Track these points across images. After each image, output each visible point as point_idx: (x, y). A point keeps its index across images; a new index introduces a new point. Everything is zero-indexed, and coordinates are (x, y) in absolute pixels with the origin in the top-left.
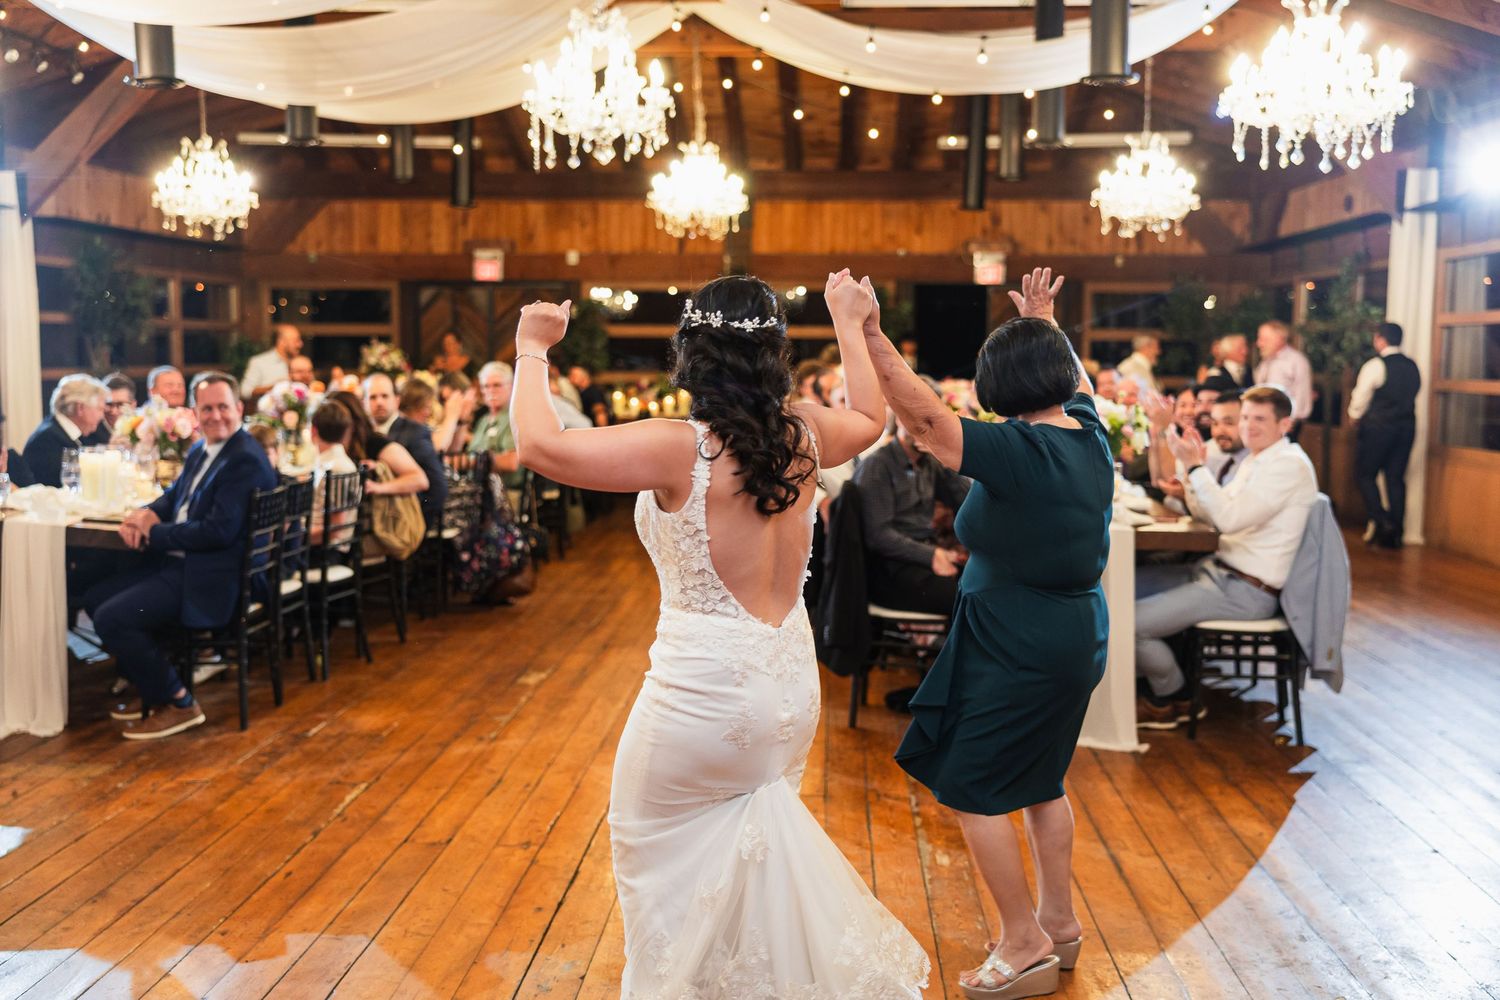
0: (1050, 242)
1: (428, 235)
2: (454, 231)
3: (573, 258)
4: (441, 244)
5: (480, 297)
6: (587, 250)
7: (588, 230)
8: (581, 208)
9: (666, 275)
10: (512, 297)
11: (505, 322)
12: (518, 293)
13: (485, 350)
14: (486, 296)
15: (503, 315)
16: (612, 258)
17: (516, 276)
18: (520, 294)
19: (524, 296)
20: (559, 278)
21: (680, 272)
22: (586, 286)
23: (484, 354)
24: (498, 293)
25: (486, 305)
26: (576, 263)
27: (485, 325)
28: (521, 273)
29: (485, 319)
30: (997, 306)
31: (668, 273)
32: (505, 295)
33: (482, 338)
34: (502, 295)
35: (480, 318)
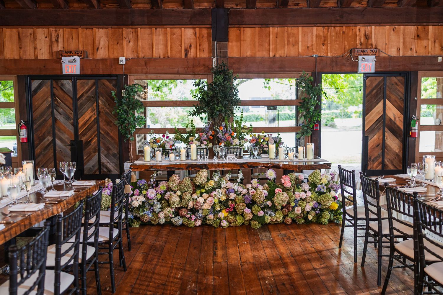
0: (398, 50)
1: (35, 48)
2: (51, 46)
3: (122, 60)
4: (44, 54)
5: (68, 84)
6: (131, 56)
7: (131, 44)
8: (127, 32)
9: (178, 70)
10: (87, 84)
11: (83, 99)
12: (91, 82)
13: (72, 116)
14: (71, 84)
15: (82, 95)
16: (146, 61)
17: (89, 72)
18: (92, 82)
19: (94, 84)
20: (114, 73)
21: (186, 68)
22: (131, 77)
23: (71, 119)
24: (79, 82)
25: (71, 89)
26: (124, 63)
27: (71, 101)
28: (92, 70)
29: (71, 98)
30: (369, 86)
31: (179, 69)
32: (83, 83)
33: (70, 109)
34: (81, 83)
35: (68, 97)
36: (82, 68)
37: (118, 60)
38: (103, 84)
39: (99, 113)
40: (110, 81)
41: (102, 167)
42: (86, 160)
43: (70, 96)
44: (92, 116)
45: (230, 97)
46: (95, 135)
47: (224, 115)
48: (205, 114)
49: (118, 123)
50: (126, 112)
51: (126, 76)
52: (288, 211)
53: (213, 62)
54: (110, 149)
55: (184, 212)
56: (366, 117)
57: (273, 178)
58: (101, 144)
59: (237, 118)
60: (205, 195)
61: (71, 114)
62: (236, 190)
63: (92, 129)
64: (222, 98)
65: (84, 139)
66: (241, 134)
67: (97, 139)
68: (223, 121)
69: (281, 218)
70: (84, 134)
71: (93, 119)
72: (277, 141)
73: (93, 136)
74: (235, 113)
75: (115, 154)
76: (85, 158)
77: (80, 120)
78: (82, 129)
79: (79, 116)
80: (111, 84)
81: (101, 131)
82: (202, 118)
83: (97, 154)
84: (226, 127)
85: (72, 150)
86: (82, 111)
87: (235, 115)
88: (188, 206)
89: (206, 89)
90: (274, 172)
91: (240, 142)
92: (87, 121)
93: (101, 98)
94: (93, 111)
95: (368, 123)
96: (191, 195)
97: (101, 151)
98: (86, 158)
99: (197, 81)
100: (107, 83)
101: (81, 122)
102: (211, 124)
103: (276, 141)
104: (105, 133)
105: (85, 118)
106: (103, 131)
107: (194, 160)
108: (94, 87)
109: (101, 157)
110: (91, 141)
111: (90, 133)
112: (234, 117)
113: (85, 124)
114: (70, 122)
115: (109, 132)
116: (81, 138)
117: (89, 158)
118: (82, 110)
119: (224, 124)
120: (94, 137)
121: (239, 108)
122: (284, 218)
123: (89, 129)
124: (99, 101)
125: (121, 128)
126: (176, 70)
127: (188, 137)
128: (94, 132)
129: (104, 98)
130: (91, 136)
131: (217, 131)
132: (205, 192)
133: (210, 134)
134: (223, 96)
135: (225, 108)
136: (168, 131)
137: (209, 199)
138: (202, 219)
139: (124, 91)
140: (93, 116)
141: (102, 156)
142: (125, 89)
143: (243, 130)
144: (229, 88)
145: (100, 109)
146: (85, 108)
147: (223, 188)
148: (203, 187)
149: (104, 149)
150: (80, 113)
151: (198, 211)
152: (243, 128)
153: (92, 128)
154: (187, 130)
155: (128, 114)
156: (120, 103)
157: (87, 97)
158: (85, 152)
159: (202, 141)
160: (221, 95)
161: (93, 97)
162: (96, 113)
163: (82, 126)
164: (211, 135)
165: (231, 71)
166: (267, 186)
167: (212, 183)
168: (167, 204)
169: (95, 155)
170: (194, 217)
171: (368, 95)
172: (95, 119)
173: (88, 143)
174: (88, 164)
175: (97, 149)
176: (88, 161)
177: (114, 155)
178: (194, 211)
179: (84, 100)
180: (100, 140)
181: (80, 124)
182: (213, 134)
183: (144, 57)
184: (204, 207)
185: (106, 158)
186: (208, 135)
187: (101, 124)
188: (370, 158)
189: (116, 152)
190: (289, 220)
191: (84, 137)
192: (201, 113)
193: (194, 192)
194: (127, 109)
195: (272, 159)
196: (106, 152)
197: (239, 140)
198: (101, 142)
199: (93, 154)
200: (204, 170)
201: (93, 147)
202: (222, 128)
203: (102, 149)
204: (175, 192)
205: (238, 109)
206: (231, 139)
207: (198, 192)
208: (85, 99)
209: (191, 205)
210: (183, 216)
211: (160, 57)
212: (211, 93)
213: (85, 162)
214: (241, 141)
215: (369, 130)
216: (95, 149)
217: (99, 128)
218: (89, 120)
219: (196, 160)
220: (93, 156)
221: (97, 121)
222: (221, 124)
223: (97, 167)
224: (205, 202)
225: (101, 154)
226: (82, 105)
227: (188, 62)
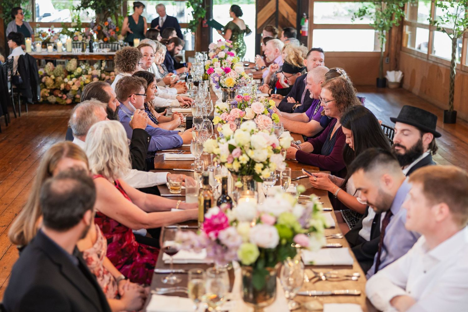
47: (109, 10)
48: (93, 9)
55: (57, 92)
60: (74, 79)
62: (99, 75)
68: (110, 15)
82: (87, 12)
88: (60, 88)
96: (63, 79)
107: (69, 52)
119: (109, 19)
131: (102, 26)
132: (74, 77)
133: (96, 29)
137: (76, 82)
138: (72, 99)
147: (89, 75)
148: (73, 74)
151: (68, 91)
154: (72, 25)
159: (87, 37)
167: (79, 70)
168: (44, 86)
170: (65, 96)
178: (65, 91)
182: (99, 29)
184: (73, 88)
186: (94, 30)
192: (87, 8)
193: (66, 77)
194: (12, 2)
200: (75, 59)
202: (107, 23)
204: (49, 76)
206: (115, 35)
207: (69, 76)
209: (62, 86)
210: (56, 96)
219: (71, 52)
222: (107, 19)
224: (74, 84)
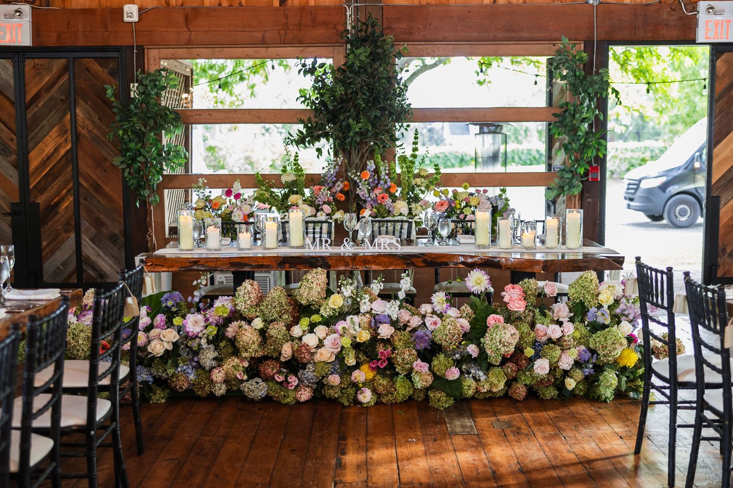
5: (4, 70)
6: (151, 3)
9: (264, 36)
10: (49, 69)
11: (40, 105)
12: (57, 65)
13: (13, 146)
14: (11, 68)
15: (37, 96)
16: (188, 14)
17: (51, 41)
18: (61, 65)
19: (65, 69)
20: (113, 42)
21: (282, 32)
22: (152, 54)
23: (11, 153)
24: (29, 64)
25: (12, 82)
26: (135, 19)
27: (12, 110)
28: (59, 37)
29: (12, 103)
30: (724, 75)
31: (267, 34)
32: (39, 67)
33: (9, 129)
34: (34, 67)
35: (5, 100)
36: (37, 30)
37: (121, 10)
38: (87, 69)
39: (77, 138)
40: (103, 62)
41: (84, 267)
42: (48, 250)
43: (8, 98)
44: (60, 145)
45: (388, 99)
46: (69, 191)
47: (372, 143)
48: (328, 140)
49: (122, 163)
50: (140, 137)
51: (141, 49)
52: (519, 370)
53: (346, 16)
54: (103, 224)
55: (270, 369)
56: (715, 151)
57: (483, 289)
58: (83, 213)
59: (403, 151)
60: (321, 330)
61: (12, 140)
62: (394, 317)
63: (61, 177)
64: (367, 102)
65: (41, 200)
66: (413, 189)
67: (72, 199)
68: (371, 156)
69: (501, 386)
70: (42, 188)
71: (63, 152)
72: (499, 206)
73: (64, 192)
74: (398, 139)
75: (115, 235)
76: (44, 243)
77: (32, 155)
78: (39, 175)
79: (30, 146)
80: (106, 70)
81: (81, 181)
82: (319, 150)
83: (74, 234)
84: (376, 171)
85: (13, 225)
86: (37, 133)
87: (398, 143)
88: (280, 354)
89: (329, 80)
90: (486, 277)
91: (410, 209)
92: (48, 158)
93: (82, 102)
94: (63, 132)
95: (720, 164)
96: (289, 327)
97: (83, 229)
98: (48, 245)
99: (309, 62)
100: (96, 67)
101: (35, 159)
102: (340, 166)
103: (497, 207)
104: (91, 185)
105: (43, 151)
106: (87, 181)
107: (298, 247)
108: (65, 78)
109: (83, 241)
110: (57, 204)
111: (56, 185)
112: (397, 149)
113: (44, 164)
114: (9, 159)
115: (99, 182)
116: (36, 197)
117: (53, 244)
118: (36, 130)
119: (371, 165)
120: (66, 194)
121: (408, 126)
122: (508, 384)
123: (52, 176)
124: (78, 111)
125: (130, 173)
126: (259, 35)
127: (286, 197)
128: (67, 183)
129: (89, 102)
130: (58, 193)
131: (356, 181)
132: (320, 323)
133: (339, 189)
134: (370, 96)
135: (374, 126)
136: (238, 180)
137: (328, 338)
138: (315, 386)
139: (136, 85)
140: (63, 145)
141: (85, 240)
142: (137, 82)
143: (418, 181)
144: (384, 78)
145: (80, 129)
146: (44, 126)
147: (364, 314)
148: (317, 312)
149: (88, 224)
150: (33, 137)
151: (304, 366)
152: (418, 176)
153: (60, 173)
154: (285, 179)
155: (145, 140)
156: (127, 116)
157: (49, 99)
158: (46, 230)
159: (319, 205)
160: (366, 94)
161: (62, 100)
162: (70, 138)
163: (37, 168)
164: (341, 191)
165: (390, 38)
166: (469, 308)
167: (336, 302)
168: (231, 350)
169: (68, 237)
170: (293, 380)
171: (721, 96)
172: (67, 152)
173: (52, 208)
174: (50, 260)
175: (74, 223)
176: (52, 252)
177: (113, 238)
178: (295, 365)
179: (43, 106)
180: (79, 202)
181: (33, 165)
182: (346, 189)
183: (182, 5)
184: (318, 358)
185: (93, 245)
186: (334, 190)
187: (81, 164)
188: (724, 250)
189: (117, 232)
190: (520, 391)
191: (42, 194)
192: (318, 139)
193: (296, 322)
194: (143, 129)
195: (484, 247)
196: (93, 231)
197: (409, 203)
198: (81, 207)
199: (64, 235)
200: (319, 269)
201: (63, 219)
202: (367, 174)
203: (85, 224)
204: (249, 321)
205: (406, 130)
206: (388, 201)
207: (305, 322)
208: (45, 105)
209: (287, 351)
210: (268, 379)
211: (220, 5)
212: (340, 90)
213: (44, 253)
214: (413, 205)
215: (722, 183)
216: (68, 223)
217: (77, 173)
218: (53, 154)
219: (302, 247)
220: (63, 241)
221: (72, 157)
222: (366, 165)
223: (73, 266)
224: (321, 344)
225: (83, 236)
226: (37, 119)
227: (286, 17)
